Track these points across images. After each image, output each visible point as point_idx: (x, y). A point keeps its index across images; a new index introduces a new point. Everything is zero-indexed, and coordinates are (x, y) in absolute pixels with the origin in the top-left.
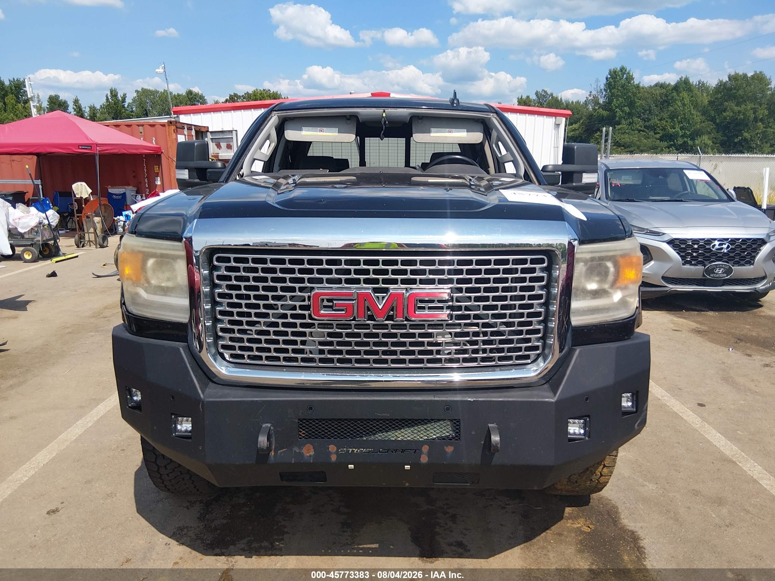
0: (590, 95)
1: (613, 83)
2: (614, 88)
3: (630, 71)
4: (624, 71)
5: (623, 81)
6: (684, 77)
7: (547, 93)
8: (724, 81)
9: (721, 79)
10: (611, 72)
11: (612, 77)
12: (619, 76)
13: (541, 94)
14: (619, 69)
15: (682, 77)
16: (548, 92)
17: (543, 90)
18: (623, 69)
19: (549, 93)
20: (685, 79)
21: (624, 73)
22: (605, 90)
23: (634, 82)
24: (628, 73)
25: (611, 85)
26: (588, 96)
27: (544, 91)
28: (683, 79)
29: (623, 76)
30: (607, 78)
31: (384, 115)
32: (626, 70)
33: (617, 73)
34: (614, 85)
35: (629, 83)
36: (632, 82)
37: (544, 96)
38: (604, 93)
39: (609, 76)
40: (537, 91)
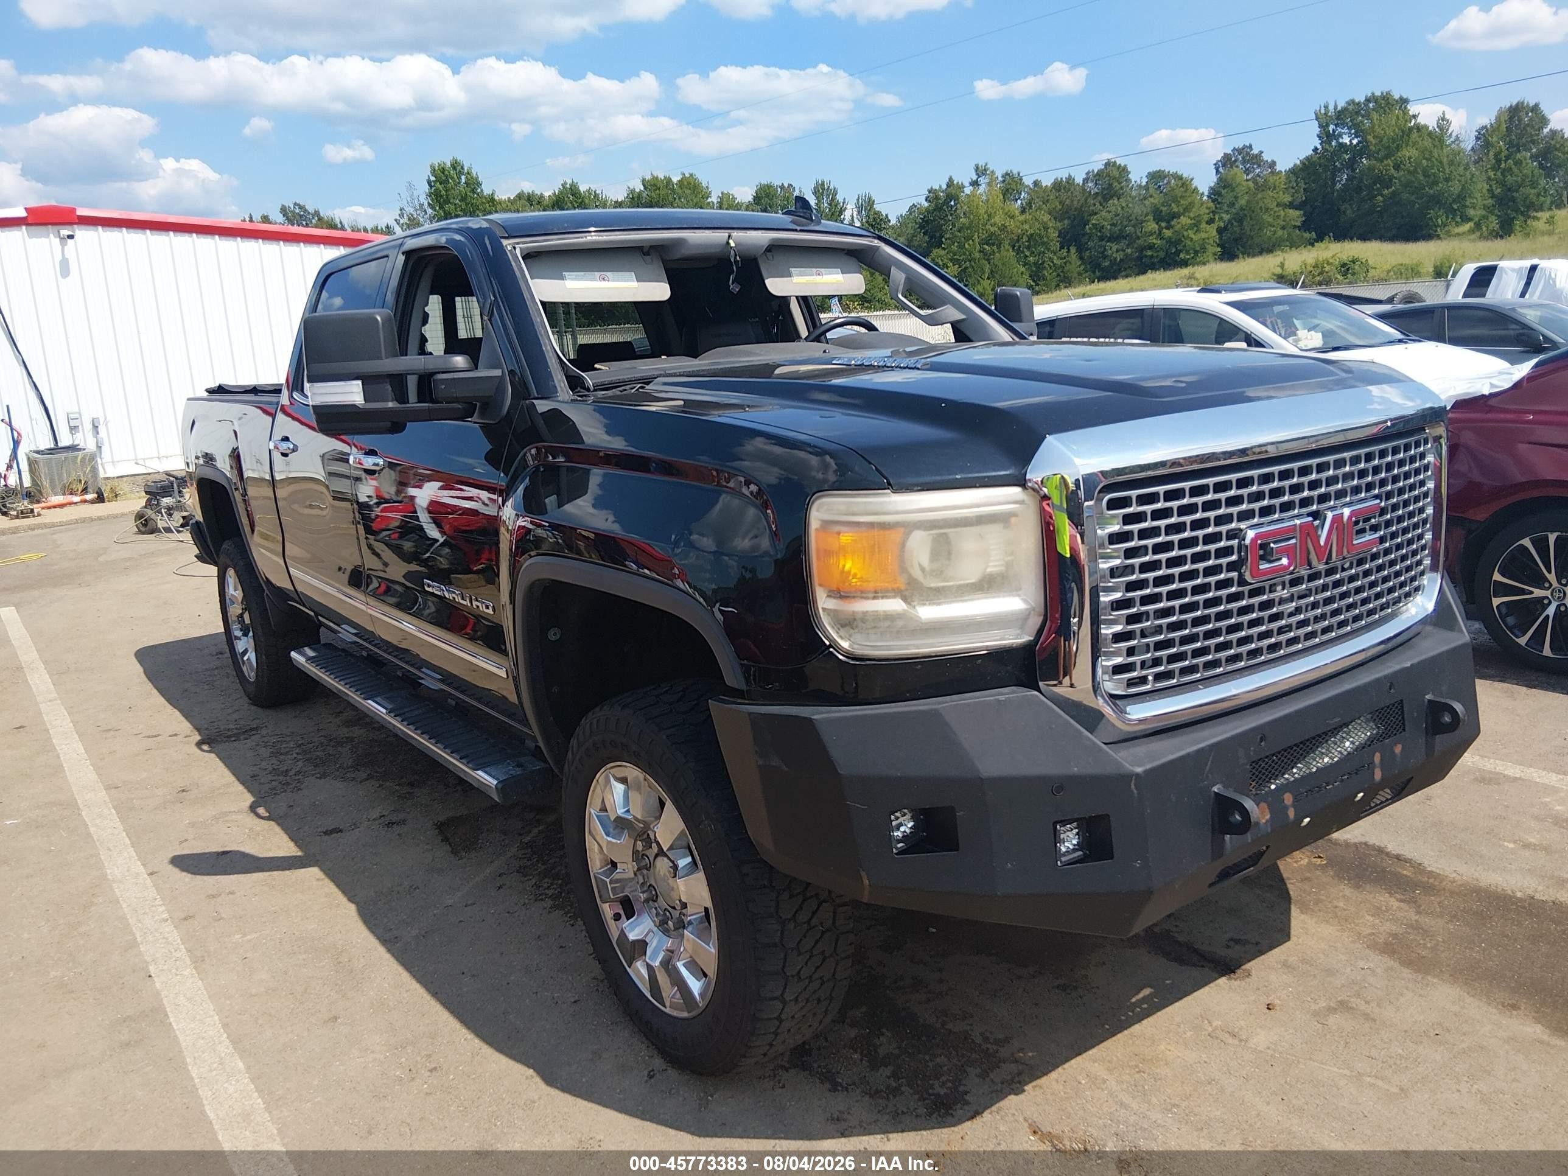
0: (401, 215)
1: (443, 193)
2: (447, 202)
3: (470, 168)
4: (458, 168)
5: (462, 187)
6: (569, 182)
7: (306, 211)
8: (637, 190)
9: (632, 188)
10: (434, 170)
11: (439, 180)
12: (452, 178)
13: (293, 212)
14: (449, 164)
15: (565, 183)
16: (307, 207)
17: (295, 204)
18: (455, 165)
19: (311, 209)
20: (571, 185)
21: (461, 173)
22: (431, 206)
23: (482, 190)
24: (468, 173)
25: (441, 196)
26: (398, 218)
27: (299, 205)
28: (568, 186)
29: (459, 178)
30: (429, 183)
31: (732, 244)
32: (462, 168)
33: (446, 173)
34: (447, 196)
35: (473, 191)
36: (479, 190)
37: (301, 216)
38: (429, 211)
39: (433, 179)
40: (283, 206)
